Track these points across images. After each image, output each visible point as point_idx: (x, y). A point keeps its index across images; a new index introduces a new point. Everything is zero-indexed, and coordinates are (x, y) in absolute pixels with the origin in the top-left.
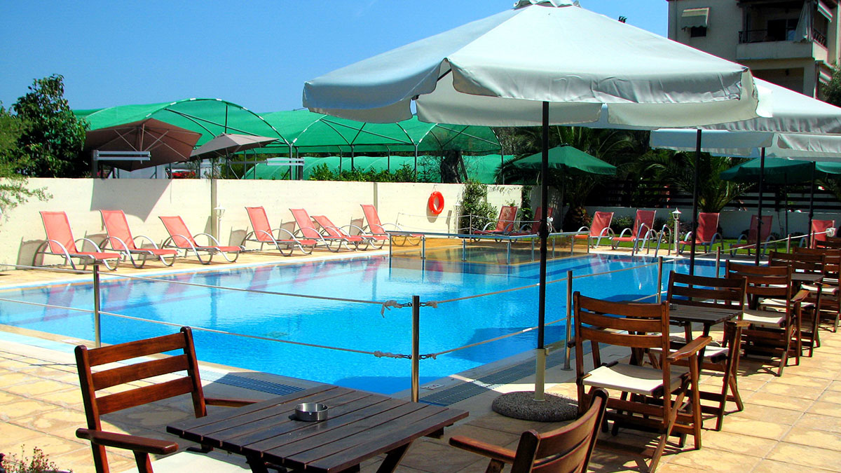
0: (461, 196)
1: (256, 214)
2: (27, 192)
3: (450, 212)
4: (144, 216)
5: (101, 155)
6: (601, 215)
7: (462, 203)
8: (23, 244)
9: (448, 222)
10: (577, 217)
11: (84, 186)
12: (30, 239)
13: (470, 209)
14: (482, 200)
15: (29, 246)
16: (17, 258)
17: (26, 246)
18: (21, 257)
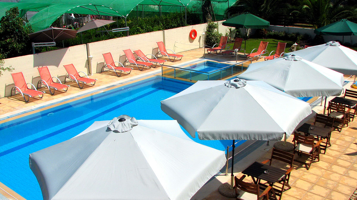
0: (205, 29)
1: (107, 56)
2: (3, 69)
3: (200, 37)
4: (57, 65)
5: (35, 45)
6: (264, 43)
7: (206, 32)
8: (6, 86)
9: (199, 41)
10: (261, 31)
11: (29, 58)
12: (9, 84)
13: (209, 35)
14: (216, 30)
15: (9, 87)
16: (4, 92)
17: (7, 87)
18: (6, 92)
